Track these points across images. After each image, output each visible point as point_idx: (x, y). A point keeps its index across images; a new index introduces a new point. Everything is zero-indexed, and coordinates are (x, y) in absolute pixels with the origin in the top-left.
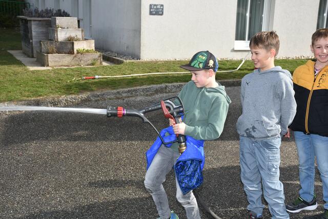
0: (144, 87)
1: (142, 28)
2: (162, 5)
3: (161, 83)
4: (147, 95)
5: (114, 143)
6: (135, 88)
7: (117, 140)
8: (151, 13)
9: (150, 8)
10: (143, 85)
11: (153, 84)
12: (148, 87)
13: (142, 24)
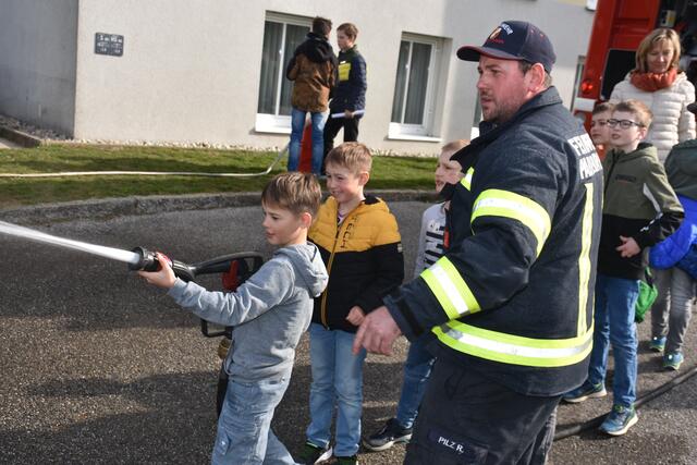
0: (93, 201)
1: (78, 77)
2: (121, 37)
3: (126, 194)
4: (98, 218)
5: (39, 322)
6: (73, 203)
7: (44, 316)
8: (98, 50)
9: (97, 41)
10: (90, 197)
11: (111, 195)
12: (101, 201)
13: (78, 70)
